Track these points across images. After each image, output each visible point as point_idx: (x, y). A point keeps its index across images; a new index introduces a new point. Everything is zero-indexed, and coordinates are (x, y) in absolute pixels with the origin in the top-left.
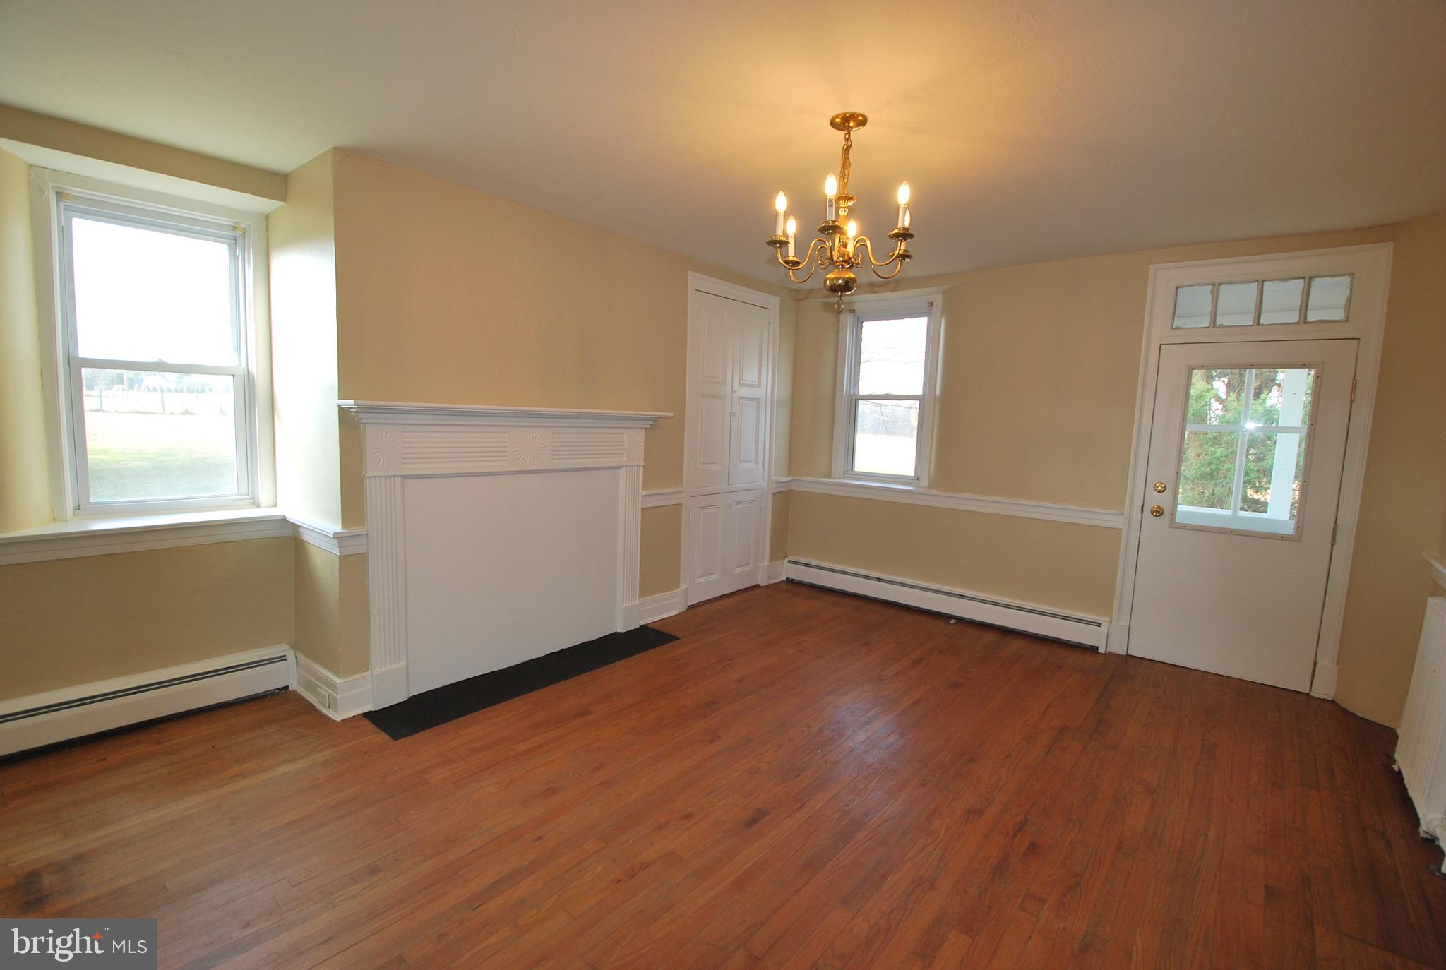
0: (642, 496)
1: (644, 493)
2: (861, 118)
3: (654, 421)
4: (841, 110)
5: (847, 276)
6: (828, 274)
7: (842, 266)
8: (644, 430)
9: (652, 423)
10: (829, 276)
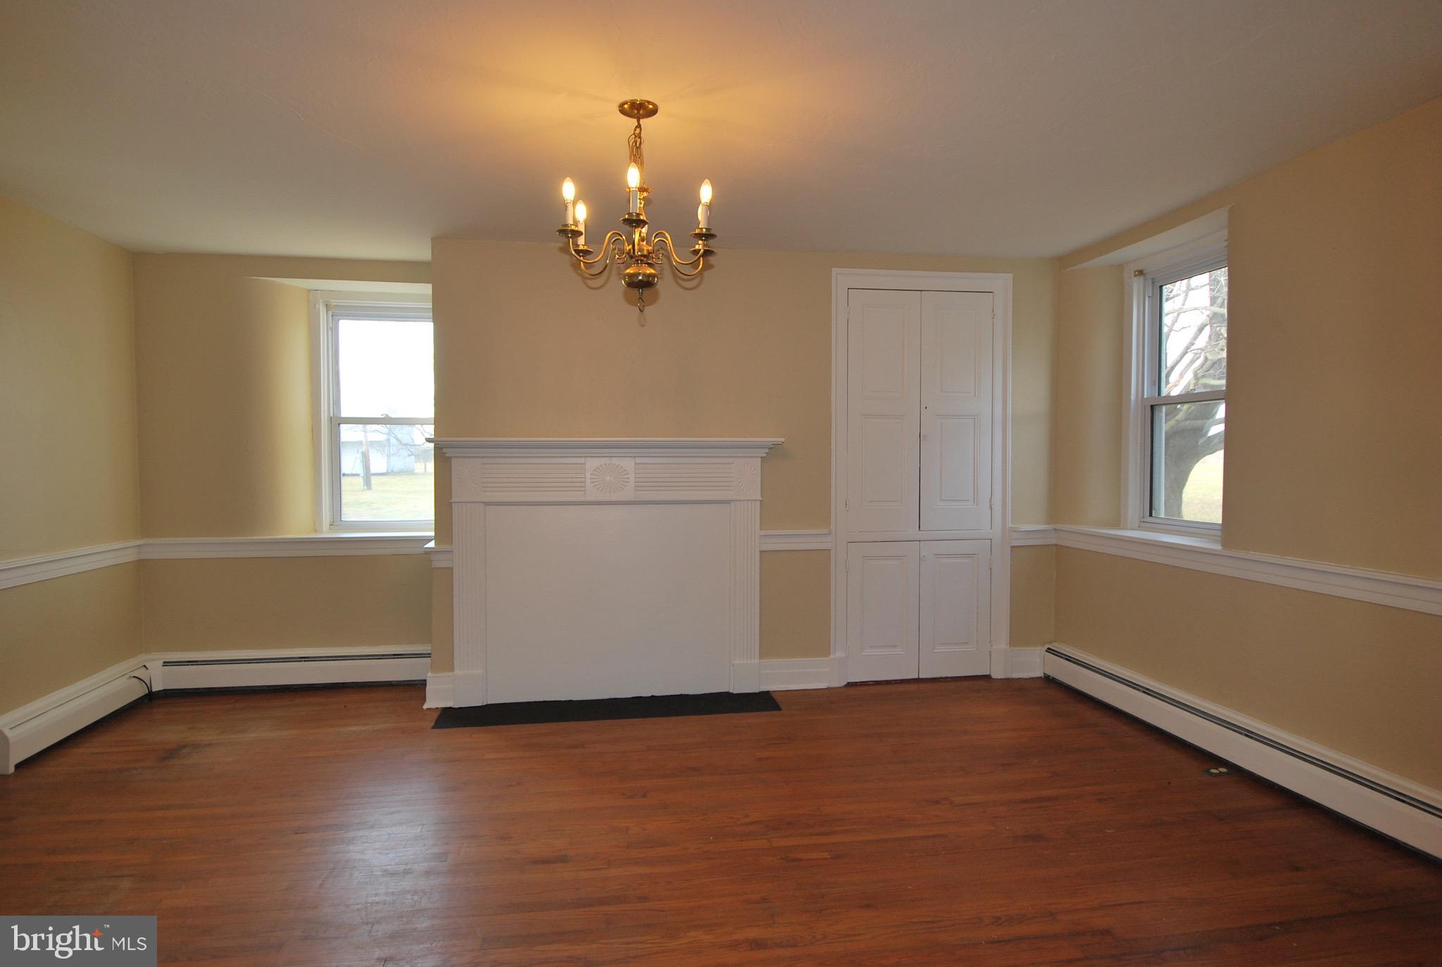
0: (760, 536)
1: (763, 533)
2: (651, 106)
3: (769, 449)
4: (628, 98)
5: (648, 272)
6: (627, 269)
7: (641, 260)
8: (759, 460)
9: (767, 451)
10: (628, 271)
